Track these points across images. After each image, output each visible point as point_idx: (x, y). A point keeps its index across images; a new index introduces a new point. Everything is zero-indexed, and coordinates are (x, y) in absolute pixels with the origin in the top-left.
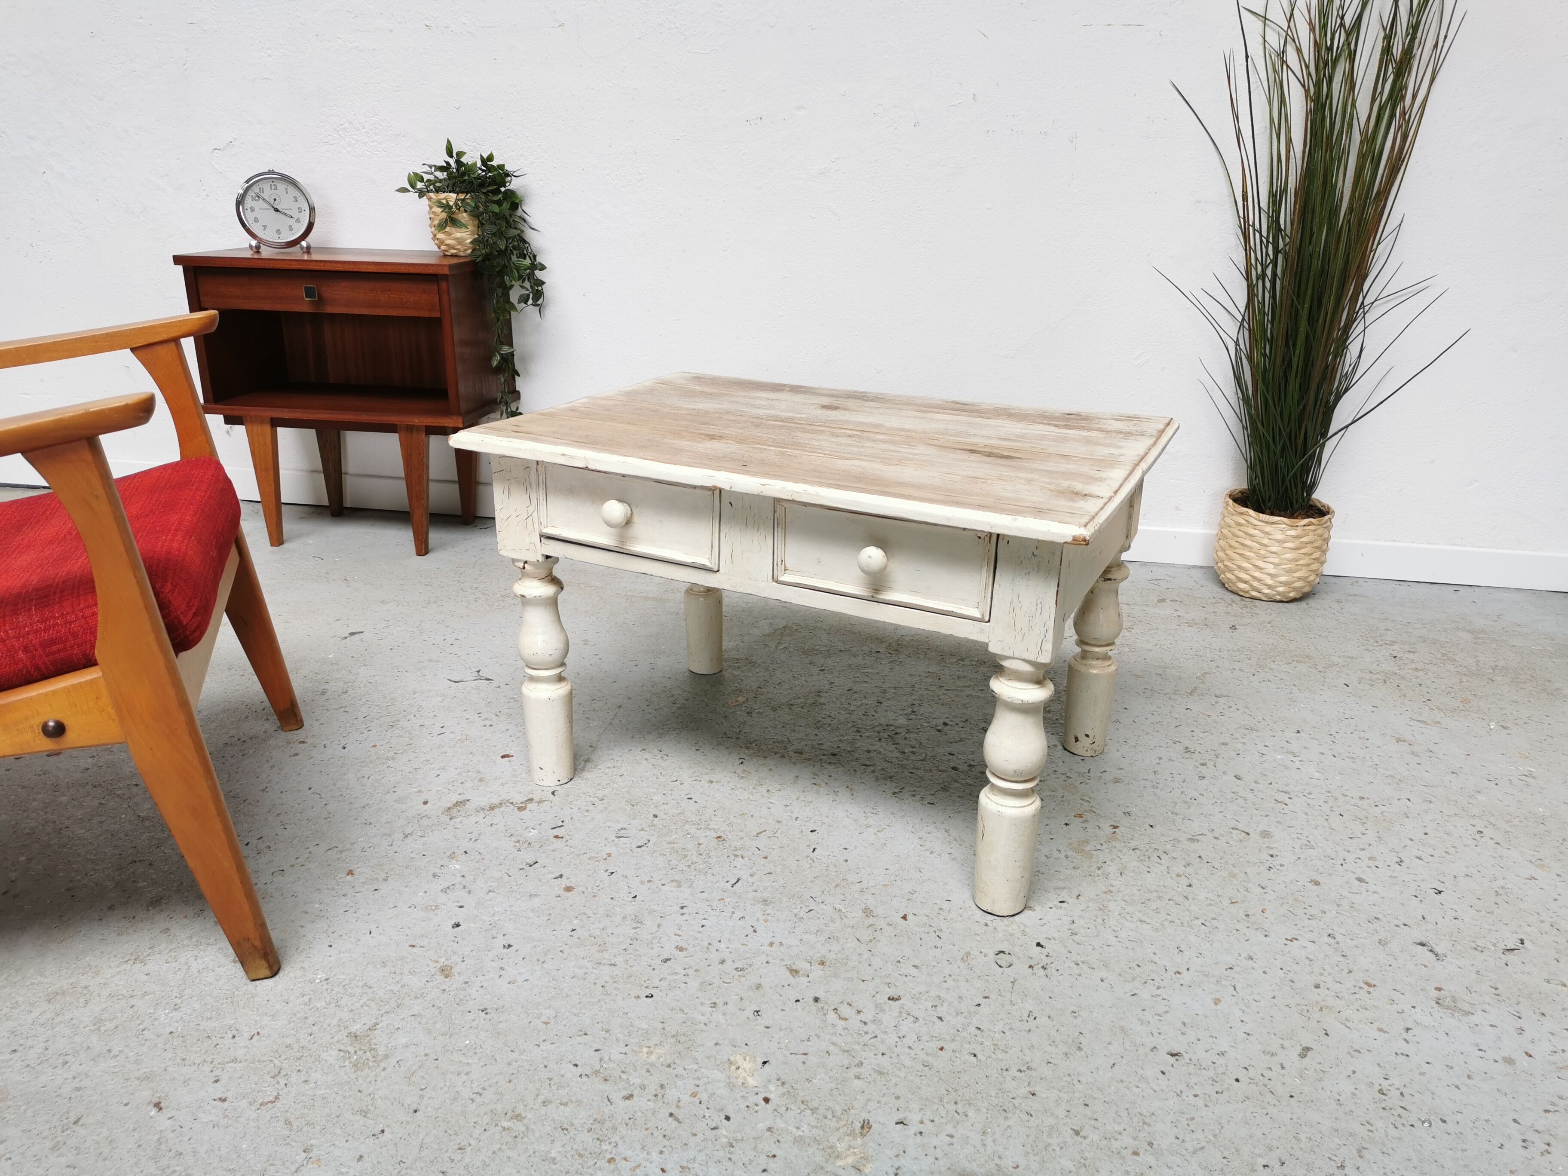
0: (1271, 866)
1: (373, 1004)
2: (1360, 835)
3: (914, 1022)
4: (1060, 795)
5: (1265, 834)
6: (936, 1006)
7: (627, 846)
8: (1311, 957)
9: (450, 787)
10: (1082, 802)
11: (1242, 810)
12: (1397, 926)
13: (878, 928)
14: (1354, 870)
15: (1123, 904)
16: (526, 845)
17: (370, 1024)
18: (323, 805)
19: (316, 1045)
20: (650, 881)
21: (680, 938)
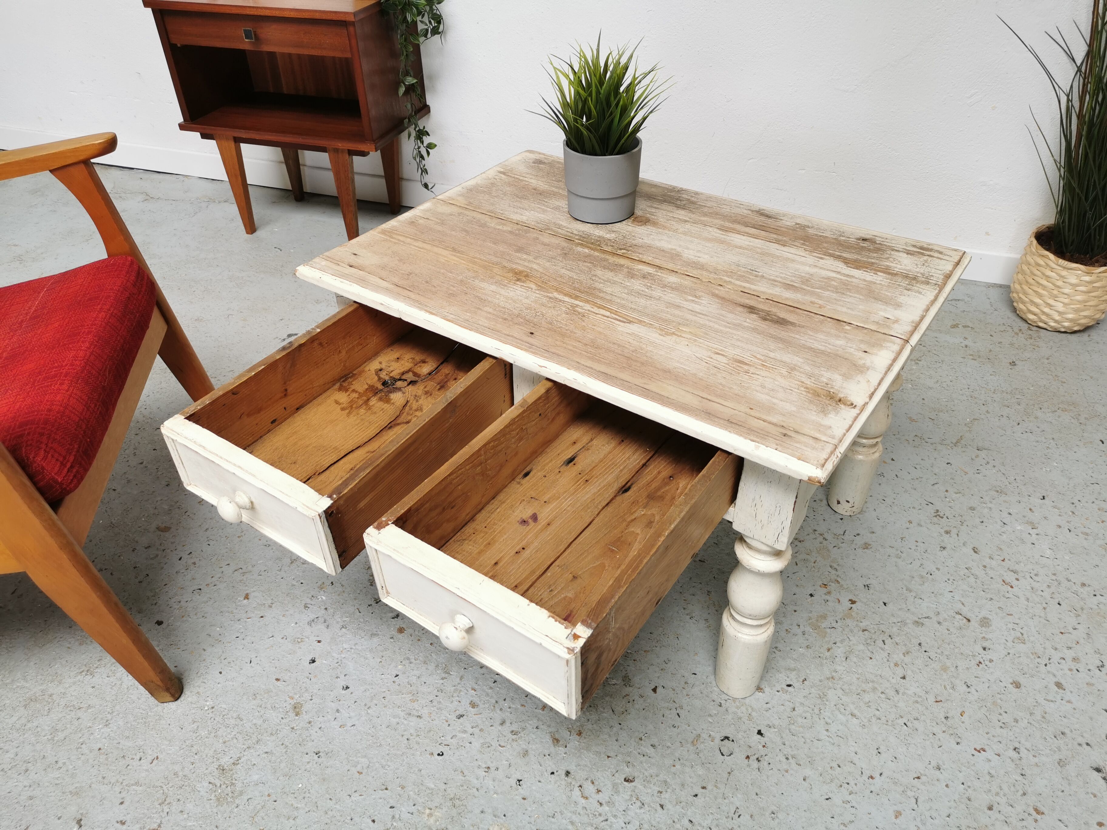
0: (982, 661)
1: (240, 737)
2: (1071, 630)
3: (641, 808)
4: (813, 560)
5: (985, 622)
6: (661, 793)
8: (993, 772)
10: (830, 569)
11: (971, 590)
12: (1080, 745)
13: (631, 700)
14: (1055, 672)
15: (840, 692)
17: (235, 757)
19: (194, 775)
21: (475, 693)
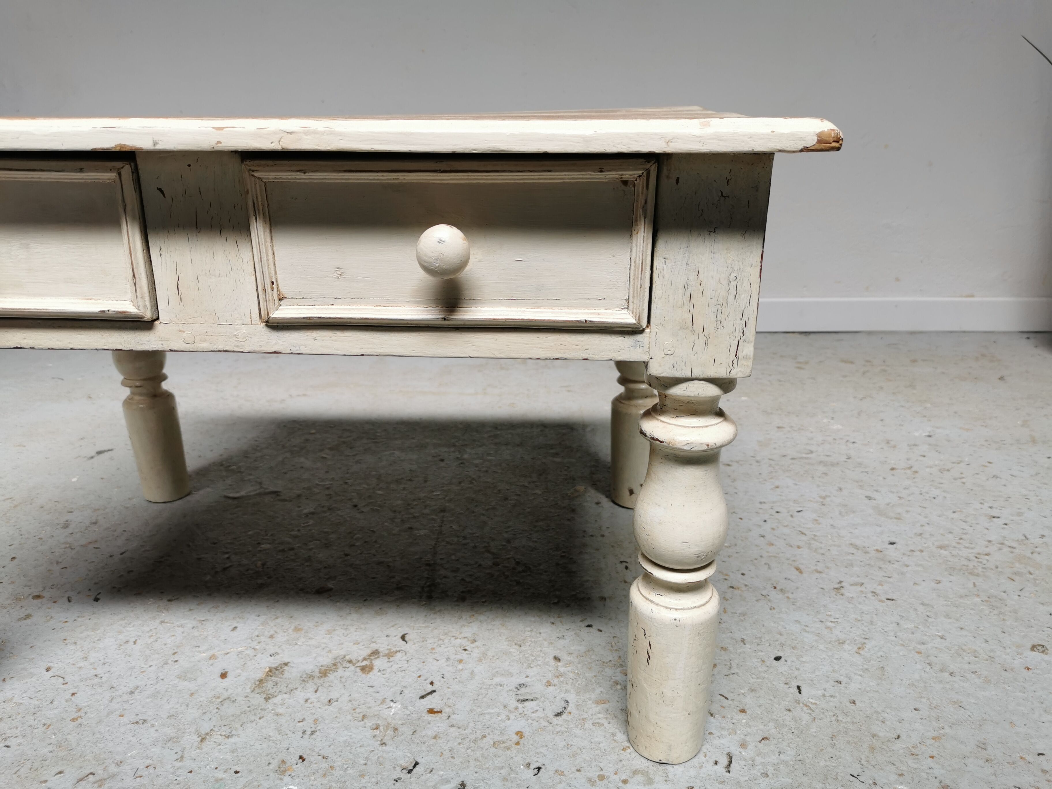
7: (540, 714)
9: (254, 644)
16: (390, 732)
18: (68, 696)
20: (601, 778)
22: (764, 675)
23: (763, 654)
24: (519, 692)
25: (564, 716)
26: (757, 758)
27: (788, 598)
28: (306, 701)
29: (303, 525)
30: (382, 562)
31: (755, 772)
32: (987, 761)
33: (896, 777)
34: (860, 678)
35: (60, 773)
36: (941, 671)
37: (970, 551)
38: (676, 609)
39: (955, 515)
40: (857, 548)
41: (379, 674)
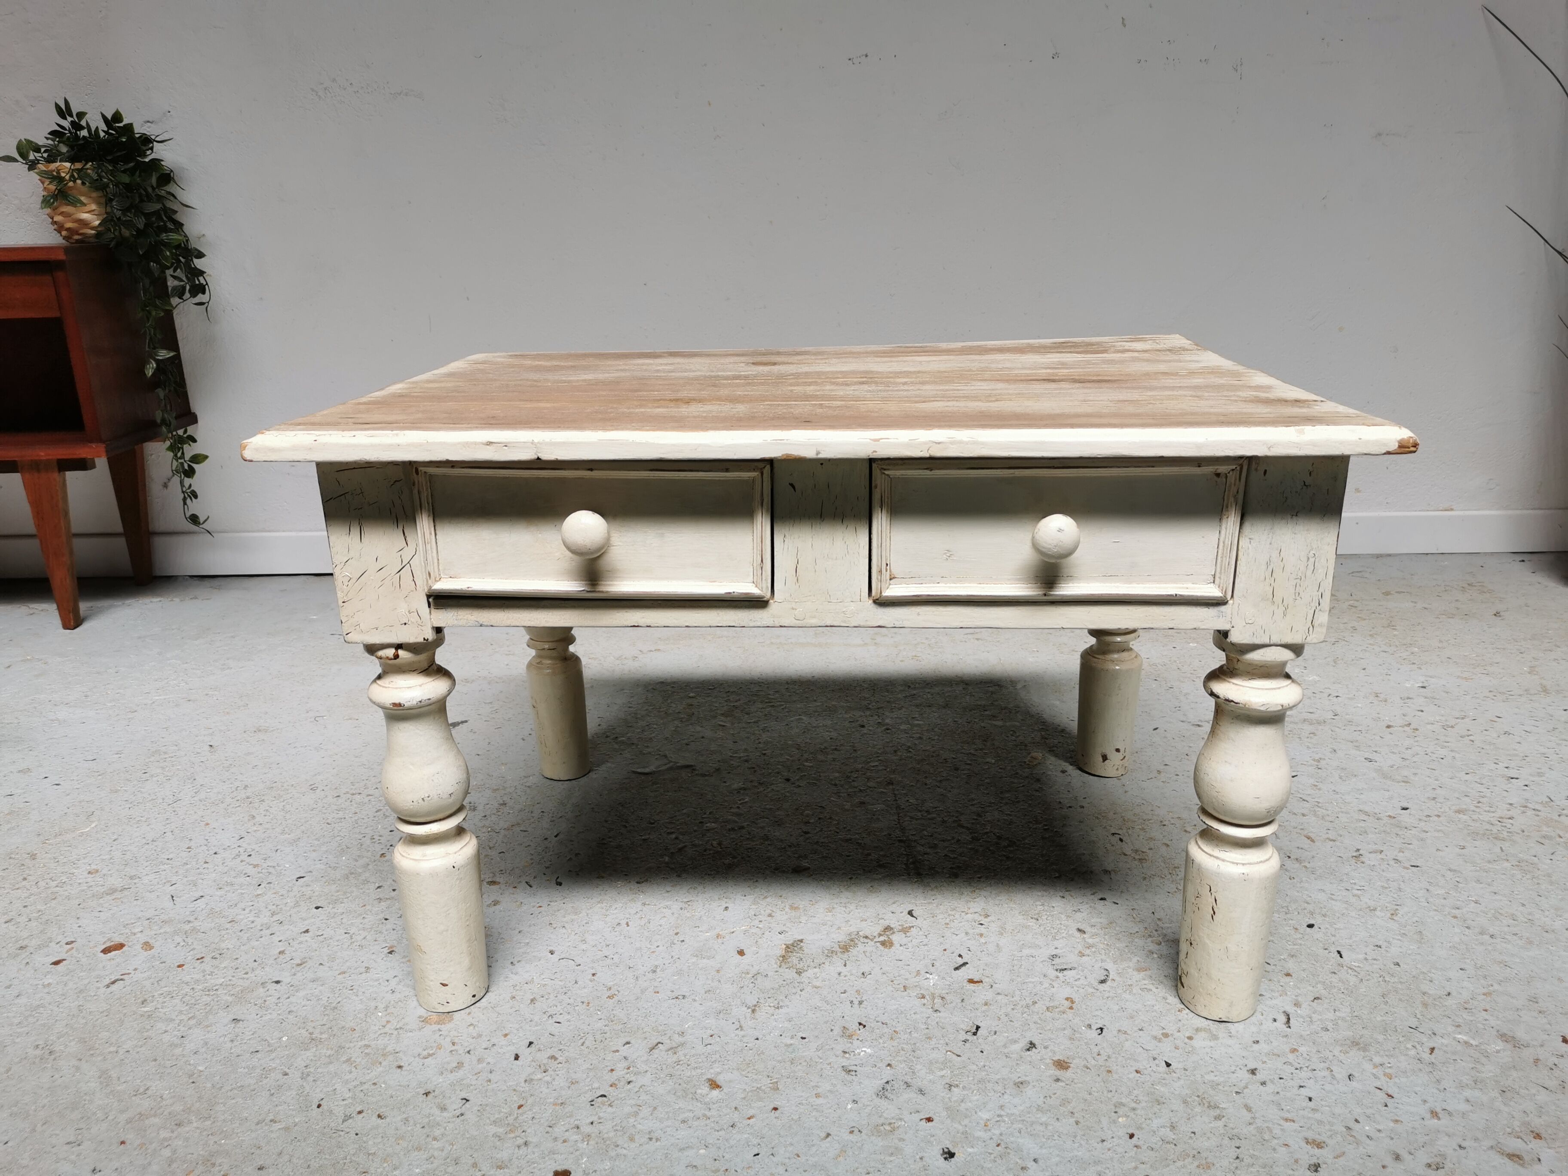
22: (1300, 942)
23: (1293, 922)
24: (1053, 963)
25: (1109, 983)
26: (1313, 1015)
27: (1306, 867)
28: (839, 974)
29: (739, 802)
30: (851, 839)
31: (1315, 1027)
32: (1540, 1012)
33: (1454, 1028)
34: (1399, 942)
35: (628, 1043)
36: (1481, 933)
37: (1493, 815)
38: (1243, 864)
39: (1467, 777)
40: (1367, 814)
41: (902, 948)
